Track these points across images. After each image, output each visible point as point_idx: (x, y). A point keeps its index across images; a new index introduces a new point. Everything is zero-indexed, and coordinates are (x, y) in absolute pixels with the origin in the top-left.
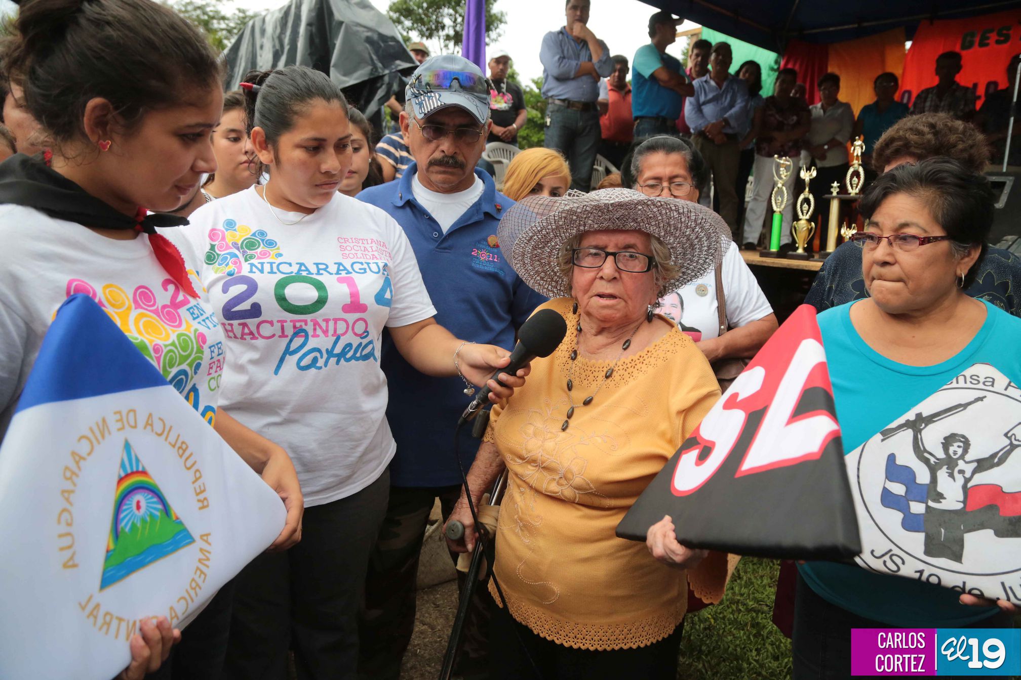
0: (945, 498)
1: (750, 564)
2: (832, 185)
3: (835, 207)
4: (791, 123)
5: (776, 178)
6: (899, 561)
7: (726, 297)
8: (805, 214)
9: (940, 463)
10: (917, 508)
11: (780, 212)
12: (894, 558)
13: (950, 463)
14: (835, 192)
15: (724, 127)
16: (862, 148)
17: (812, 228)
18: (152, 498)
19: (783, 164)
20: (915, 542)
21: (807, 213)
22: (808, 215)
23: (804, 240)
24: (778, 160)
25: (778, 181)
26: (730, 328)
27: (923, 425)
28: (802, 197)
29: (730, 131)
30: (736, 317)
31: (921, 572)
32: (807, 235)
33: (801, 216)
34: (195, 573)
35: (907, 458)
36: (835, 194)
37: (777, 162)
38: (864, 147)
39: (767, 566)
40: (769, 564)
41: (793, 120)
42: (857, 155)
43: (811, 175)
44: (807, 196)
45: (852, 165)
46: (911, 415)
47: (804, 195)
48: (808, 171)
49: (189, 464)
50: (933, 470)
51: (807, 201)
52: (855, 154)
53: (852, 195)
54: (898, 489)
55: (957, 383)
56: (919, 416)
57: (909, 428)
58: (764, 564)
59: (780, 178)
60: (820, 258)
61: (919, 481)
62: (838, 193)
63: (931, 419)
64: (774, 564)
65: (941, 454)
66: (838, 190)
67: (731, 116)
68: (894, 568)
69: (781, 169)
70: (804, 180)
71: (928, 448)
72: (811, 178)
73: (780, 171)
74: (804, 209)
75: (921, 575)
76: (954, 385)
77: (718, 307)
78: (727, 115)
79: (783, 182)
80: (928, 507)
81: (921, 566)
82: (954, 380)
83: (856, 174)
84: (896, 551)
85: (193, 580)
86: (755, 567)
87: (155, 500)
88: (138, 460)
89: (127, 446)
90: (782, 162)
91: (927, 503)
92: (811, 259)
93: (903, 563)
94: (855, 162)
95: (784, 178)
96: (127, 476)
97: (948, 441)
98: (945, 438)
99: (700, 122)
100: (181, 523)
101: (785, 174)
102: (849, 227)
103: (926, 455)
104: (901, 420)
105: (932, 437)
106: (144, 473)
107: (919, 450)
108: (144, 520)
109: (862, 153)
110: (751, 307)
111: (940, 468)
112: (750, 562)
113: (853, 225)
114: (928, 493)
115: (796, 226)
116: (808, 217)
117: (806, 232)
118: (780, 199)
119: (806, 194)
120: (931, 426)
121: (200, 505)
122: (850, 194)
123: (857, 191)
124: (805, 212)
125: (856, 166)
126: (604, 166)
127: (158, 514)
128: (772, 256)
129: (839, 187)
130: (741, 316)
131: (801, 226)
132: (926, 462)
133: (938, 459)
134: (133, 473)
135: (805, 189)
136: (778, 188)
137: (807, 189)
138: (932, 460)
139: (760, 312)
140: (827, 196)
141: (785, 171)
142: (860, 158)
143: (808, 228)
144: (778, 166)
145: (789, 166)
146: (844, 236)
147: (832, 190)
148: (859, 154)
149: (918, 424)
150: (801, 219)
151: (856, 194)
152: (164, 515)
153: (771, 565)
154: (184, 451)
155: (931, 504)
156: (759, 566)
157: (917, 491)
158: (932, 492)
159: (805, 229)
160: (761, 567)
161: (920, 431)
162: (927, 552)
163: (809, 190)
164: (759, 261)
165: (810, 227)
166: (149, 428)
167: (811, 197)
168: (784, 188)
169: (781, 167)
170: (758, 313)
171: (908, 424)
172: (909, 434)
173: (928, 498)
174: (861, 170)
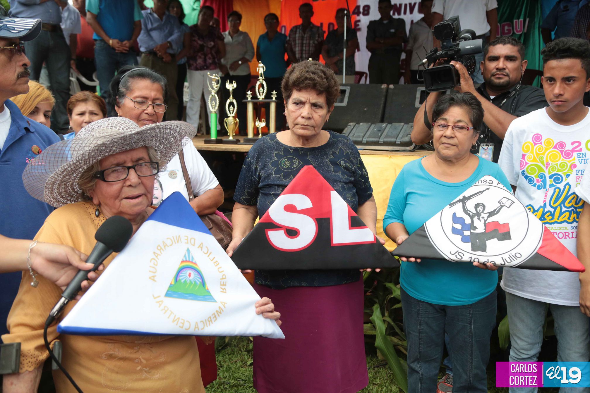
0: (477, 228)
1: (227, 356)
2: (247, 93)
3: (250, 108)
4: (210, 46)
5: (210, 89)
6: (462, 255)
7: (190, 177)
8: (231, 113)
9: (474, 215)
10: (467, 233)
11: (215, 112)
12: (460, 254)
13: (478, 214)
14: (249, 98)
15: (168, 47)
16: (264, 69)
17: (237, 122)
18: (198, 275)
19: (214, 79)
20: (468, 246)
21: (233, 112)
22: (234, 114)
23: (233, 131)
24: (210, 76)
25: (211, 91)
26: (195, 196)
27: (466, 201)
28: (228, 101)
29: (171, 52)
30: (198, 189)
31: (471, 258)
32: (234, 127)
33: (229, 115)
34: (212, 315)
35: (461, 214)
36: (249, 99)
37: (209, 77)
38: (265, 68)
39: (238, 354)
40: (238, 352)
41: (211, 45)
42: (261, 74)
43: (233, 86)
44: (231, 101)
45: (259, 80)
46: (461, 197)
47: (230, 100)
48: (231, 84)
49: (220, 270)
50: (472, 218)
51: (231, 104)
52: (260, 73)
53: (260, 100)
54: (458, 226)
55: (478, 183)
56: (464, 197)
57: (460, 202)
58: (235, 353)
59: (213, 89)
60: (244, 142)
61: (466, 223)
62: (251, 98)
63: (469, 198)
64: (242, 352)
65: (474, 212)
66: (251, 96)
67: (172, 40)
68: (460, 258)
69: (213, 82)
70: (229, 90)
71: (469, 209)
72: (233, 88)
73: (212, 83)
74: (230, 109)
75: (471, 259)
76: (477, 184)
77: (186, 184)
78: (169, 40)
79: (215, 91)
80: (471, 233)
81: (471, 255)
82: (477, 182)
83: (262, 85)
84: (460, 251)
85: (210, 317)
86: (230, 356)
87: (199, 276)
88: (193, 258)
89: (188, 250)
90: (213, 77)
91: (470, 231)
92: (239, 143)
93: (464, 255)
94: (260, 78)
95: (216, 89)
96: (186, 261)
97: (477, 206)
98: (476, 205)
99: (151, 43)
100: (209, 292)
101: (216, 86)
102: (260, 120)
103: (468, 212)
104: (457, 199)
105: (470, 205)
106: (195, 264)
107: (465, 211)
108: (191, 282)
109: (264, 72)
110: (207, 182)
111: (474, 217)
112: (226, 354)
113: (263, 119)
114: (471, 227)
115: (227, 121)
116: (233, 115)
117: (233, 125)
118: (214, 103)
119: (231, 99)
120: (469, 201)
121: (222, 290)
122: (259, 99)
123: (263, 97)
124: (231, 111)
125: (261, 80)
126: (76, 77)
127: (199, 283)
128: (213, 142)
129: (251, 94)
130: (201, 188)
131: (230, 121)
132: (469, 215)
133: (473, 213)
134: (189, 261)
135: (230, 96)
136: (212, 95)
137: (231, 96)
138: (471, 214)
139: (212, 184)
140: (244, 100)
141: (216, 84)
142: (263, 75)
143: (235, 122)
144: (211, 80)
145: (218, 80)
146: (258, 126)
147: (248, 96)
148: (262, 73)
149: (464, 200)
150: (229, 117)
151: (263, 99)
152: (202, 285)
153: (240, 352)
154: (217, 265)
155: (472, 231)
156: (232, 355)
157: (465, 226)
158: (472, 227)
159: (232, 123)
160: (234, 355)
161: (465, 203)
162: (473, 250)
163: (233, 96)
164: (205, 148)
165: (236, 122)
166: (200, 248)
167: (234, 101)
168: (216, 96)
169: (212, 81)
170: (211, 185)
171: (460, 201)
172: (461, 204)
173: (471, 229)
174: (264, 83)
